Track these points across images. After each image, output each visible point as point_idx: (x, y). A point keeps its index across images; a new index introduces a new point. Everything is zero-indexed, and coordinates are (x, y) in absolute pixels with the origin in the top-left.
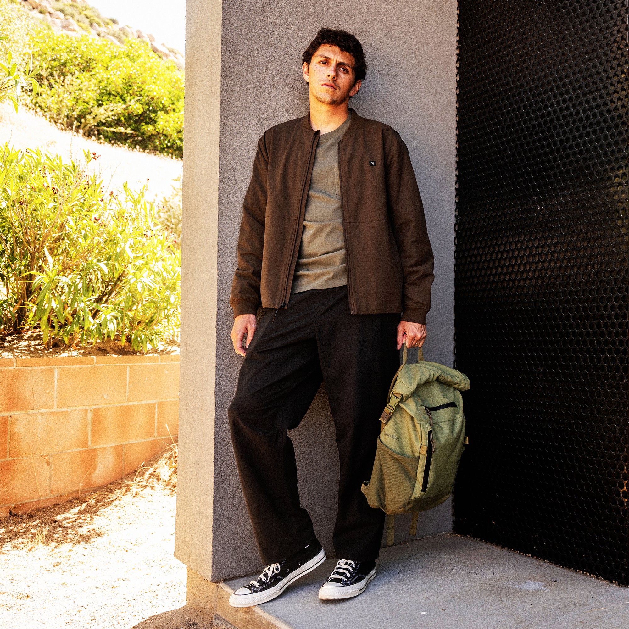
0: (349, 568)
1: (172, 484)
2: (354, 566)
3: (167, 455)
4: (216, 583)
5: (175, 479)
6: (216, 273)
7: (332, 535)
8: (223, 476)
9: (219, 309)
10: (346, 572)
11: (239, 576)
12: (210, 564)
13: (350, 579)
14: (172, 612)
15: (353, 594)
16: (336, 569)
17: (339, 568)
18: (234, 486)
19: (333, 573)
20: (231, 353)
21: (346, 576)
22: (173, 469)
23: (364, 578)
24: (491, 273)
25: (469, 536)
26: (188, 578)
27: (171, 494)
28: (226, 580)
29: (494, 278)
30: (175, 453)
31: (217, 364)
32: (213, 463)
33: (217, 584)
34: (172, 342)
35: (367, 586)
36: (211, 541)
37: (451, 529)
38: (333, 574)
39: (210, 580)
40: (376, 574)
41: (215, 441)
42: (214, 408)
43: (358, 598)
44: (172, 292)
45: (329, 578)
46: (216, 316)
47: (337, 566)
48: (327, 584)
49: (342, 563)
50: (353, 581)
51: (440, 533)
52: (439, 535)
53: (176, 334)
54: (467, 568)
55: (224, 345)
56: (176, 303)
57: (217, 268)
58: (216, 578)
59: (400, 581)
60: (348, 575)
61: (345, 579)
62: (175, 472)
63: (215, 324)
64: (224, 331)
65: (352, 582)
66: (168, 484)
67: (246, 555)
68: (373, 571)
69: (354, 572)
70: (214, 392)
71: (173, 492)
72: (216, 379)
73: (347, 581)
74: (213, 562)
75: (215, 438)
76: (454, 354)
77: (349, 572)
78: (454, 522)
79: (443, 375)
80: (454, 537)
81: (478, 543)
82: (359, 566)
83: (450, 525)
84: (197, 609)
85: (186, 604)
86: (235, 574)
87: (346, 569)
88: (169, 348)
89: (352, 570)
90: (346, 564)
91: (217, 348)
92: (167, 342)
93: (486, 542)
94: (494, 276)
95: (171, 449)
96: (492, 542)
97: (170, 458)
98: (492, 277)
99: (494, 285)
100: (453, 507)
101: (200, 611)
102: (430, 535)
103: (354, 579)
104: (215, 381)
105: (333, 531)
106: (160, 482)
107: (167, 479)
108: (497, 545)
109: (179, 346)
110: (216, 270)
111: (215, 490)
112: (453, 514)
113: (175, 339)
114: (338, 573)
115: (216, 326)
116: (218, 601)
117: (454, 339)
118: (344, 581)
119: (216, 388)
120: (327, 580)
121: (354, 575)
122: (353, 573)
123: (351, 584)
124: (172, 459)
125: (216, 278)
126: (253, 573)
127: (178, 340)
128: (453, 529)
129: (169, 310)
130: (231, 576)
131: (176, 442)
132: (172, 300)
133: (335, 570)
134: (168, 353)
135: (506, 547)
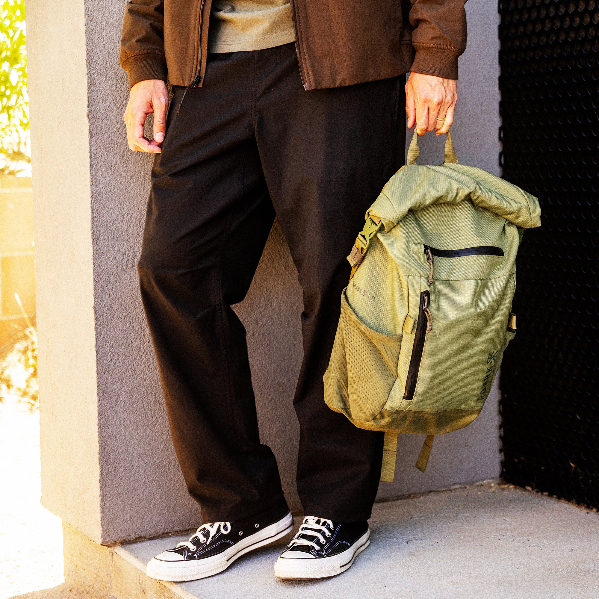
0: (324, 529)
1: (30, 394)
2: (332, 526)
3: (20, 346)
4: (108, 546)
5: (34, 387)
6: (83, 20)
7: (294, 477)
8: (111, 371)
9: (90, 84)
10: (319, 535)
11: (145, 537)
12: (98, 516)
13: (326, 547)
14: (43, 592)
15: (330, 571)
16: (302, 529)
17: (306, 529)
18: (130, 388)
19: (296, 536)
20: (114, 161)
21: (318, 542)
22: (32, 370)
23: (349, 547)
24: (566, 12)
25: (529, 488)
26: (65, 539)
27: (31, 409)
28: (124, 543)
29: (572, 21)
30: (33, 343)
31: (92, 181)
32: (94, 350)
33: (110, 549)
34: (17, 155)
35: (354, 560)
36: (98, 478)
37: (498, 476)
38: (297, 538)
39: (100, 541)
40: (369, 542)
41: (95, 313)
42: (91, 257)
43: (339, 578)
44: (11, 65)
45: (291, 544)
46: (86, 97)
47: (303, 526)
48: (288, 554)
49: (311, 521)
50: (330, 550)
51: (477, 481)
52: (478, 486)
53: (23, 141)
54: (525, 539)
55: (102, 148)
56: (20, 84)
57: (84, 11)
58: (108, 539)
59: (411, 554)
60: (322, 540)
61: (317, 547)
62: (35, 374)
63: (86, 110)
64: (101, 124)
65: (328, 552)
66: (25, 394)
67: (155, 504)
68: (364, 538)
69: (332, 535)
70: (90, 228)
71: (34, 408)
72: (92, 207)
73: (321, 551)
74: (102, 512)
75: (95, 307)
76: (500, 164)
77: (324, 535)
78: (503, 464)
79: (479, 193)
80: (503, 489)
81: (544, 499)
82: (339, 526)
83: (496, 469)
84: (82, 589)
85: (64, 582)
86: (137, 536)
87: (319, 531)
88: (14, 165)
89: (328, 533)
90: (318, 522)
91: (91, 152)
92: (9, 155)
93: (559, 498)
94: (572, 17)
95: (25, 337)
96: (569, 499)
97: (25, 352)
98: (568, 19)
99: (572, 35)
100: (501, 437)
101: (85, 592)
102: (461, 484)
103: (332, 548)
104: (90, 209)
105: (295, 471)
106: (12, 390)
107: (23, 386)
108: (579, 503)
109: (29, 161)
110: (83, 15)
111: (100, 395)
112: (501, 451)
113: (22, 150)
114: (304, 536)
115: (88, 115)
116: (113, 576)
117: (500, 139)
118: (315, 550)
119: (93, 221)
120: (288, 548)
121: (331, 541)
122: (330, 539)
123: (328, 555)
124: (29, 353)
125: (83, 29)
126: (168, 533)
127: (27, 151)
128: (500, 476)
129: (9, 98)
130: (133, 536)
131: (34, 325)
132: (14, 79)
133: (301, 532)
134: (12, 173)
135: (594, 506)
